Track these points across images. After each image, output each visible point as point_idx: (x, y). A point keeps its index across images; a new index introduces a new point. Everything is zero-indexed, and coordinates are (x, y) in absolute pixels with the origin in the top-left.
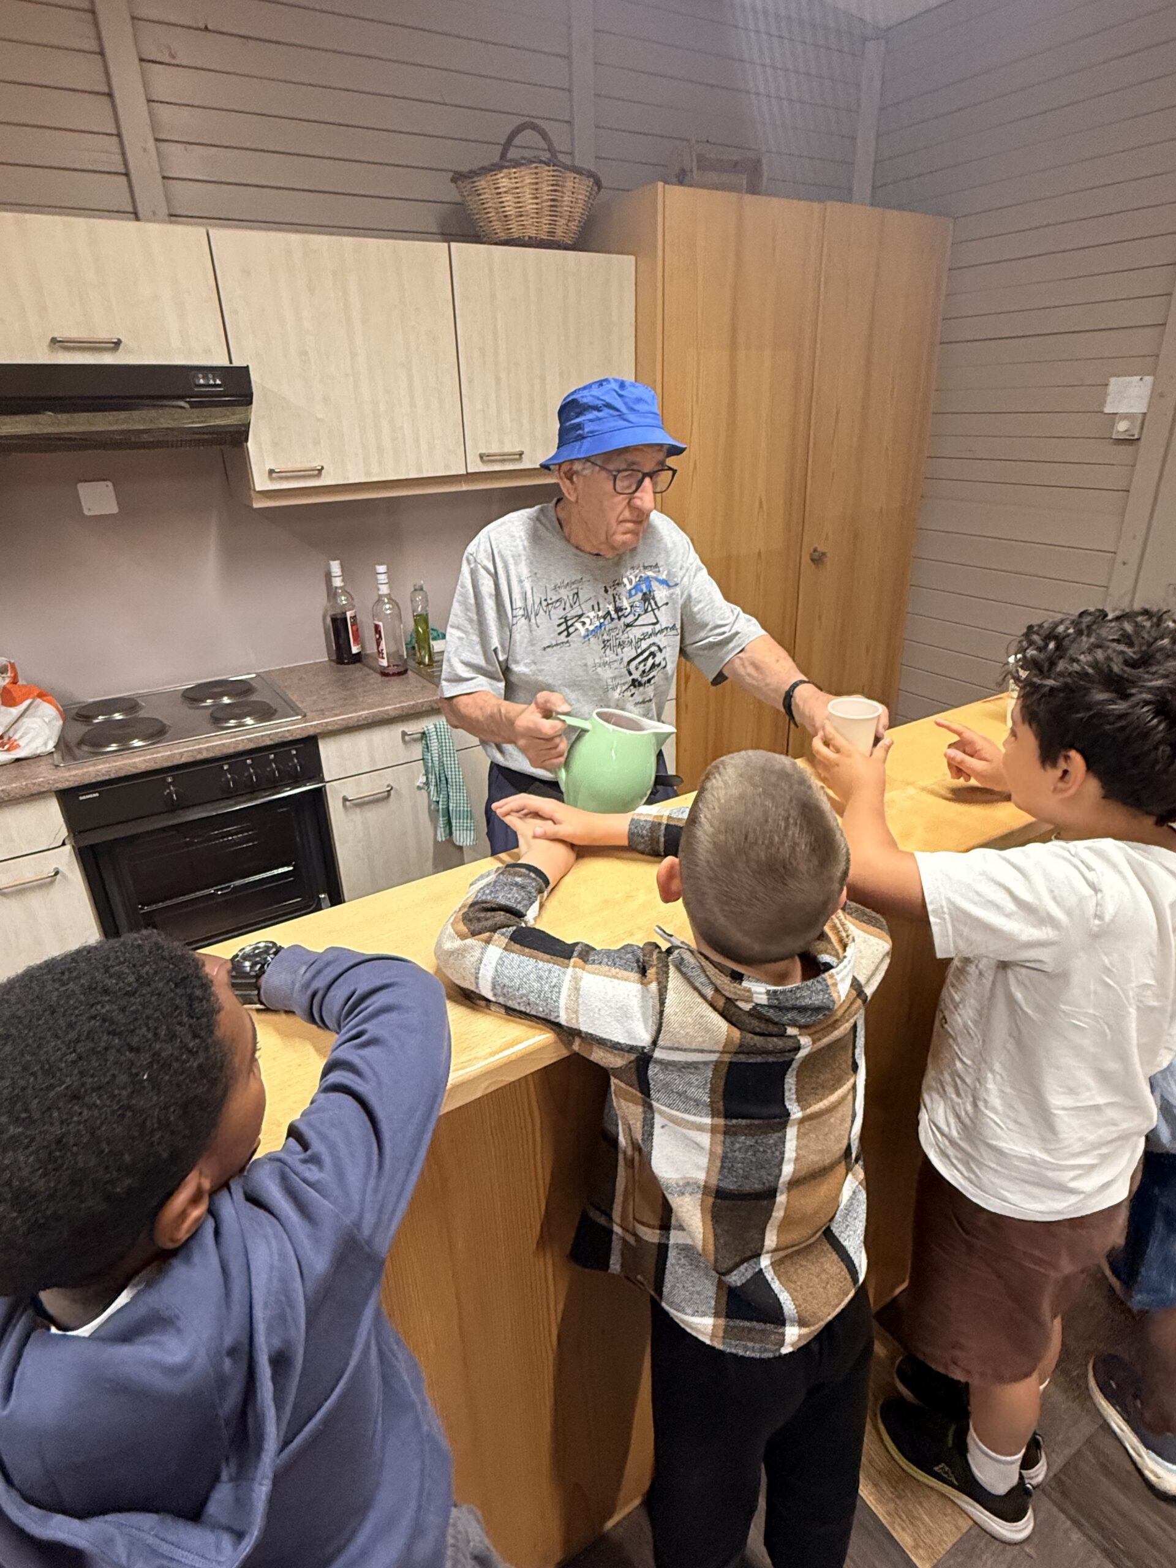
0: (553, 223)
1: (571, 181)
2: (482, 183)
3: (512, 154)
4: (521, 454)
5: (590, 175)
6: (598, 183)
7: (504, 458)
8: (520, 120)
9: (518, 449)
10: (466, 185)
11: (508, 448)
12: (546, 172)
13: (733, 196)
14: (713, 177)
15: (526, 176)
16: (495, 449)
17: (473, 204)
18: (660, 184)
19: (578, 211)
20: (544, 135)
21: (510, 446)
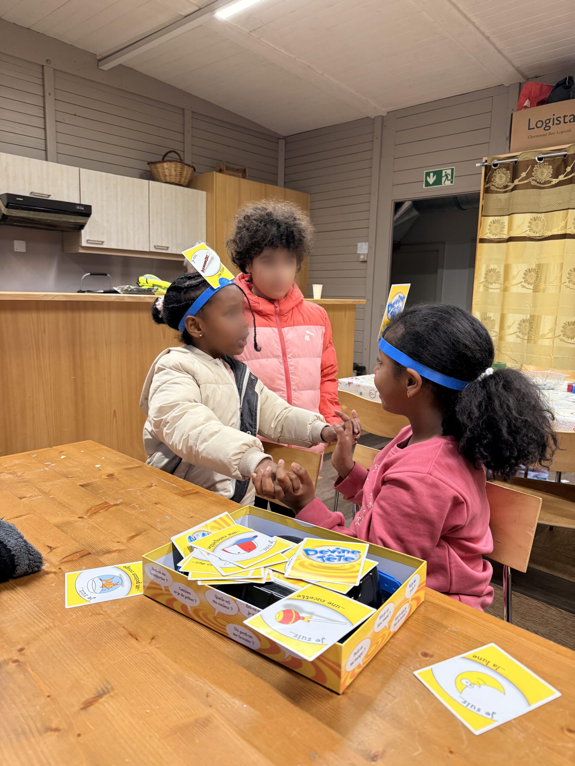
0: (180, 179)
1: (186, 168)
2: (158, 165)
3: (166, 158)
4: (168, 248)
5: (192, 167)
6: (194, 170)
7: (162, 248)
8: (171, 150)
9: (167, 246)
10: (153, 166)
11: (164, 245)
12: (179, 165)
13: (237, 178)
14: (231, 172)
15: (173, 165)
16: (159, 245)
17: (154, 171)
18: (215, 172)
19: (189, 176)
20: (178, 154)
21: (165, 244)
